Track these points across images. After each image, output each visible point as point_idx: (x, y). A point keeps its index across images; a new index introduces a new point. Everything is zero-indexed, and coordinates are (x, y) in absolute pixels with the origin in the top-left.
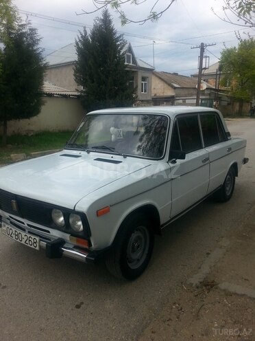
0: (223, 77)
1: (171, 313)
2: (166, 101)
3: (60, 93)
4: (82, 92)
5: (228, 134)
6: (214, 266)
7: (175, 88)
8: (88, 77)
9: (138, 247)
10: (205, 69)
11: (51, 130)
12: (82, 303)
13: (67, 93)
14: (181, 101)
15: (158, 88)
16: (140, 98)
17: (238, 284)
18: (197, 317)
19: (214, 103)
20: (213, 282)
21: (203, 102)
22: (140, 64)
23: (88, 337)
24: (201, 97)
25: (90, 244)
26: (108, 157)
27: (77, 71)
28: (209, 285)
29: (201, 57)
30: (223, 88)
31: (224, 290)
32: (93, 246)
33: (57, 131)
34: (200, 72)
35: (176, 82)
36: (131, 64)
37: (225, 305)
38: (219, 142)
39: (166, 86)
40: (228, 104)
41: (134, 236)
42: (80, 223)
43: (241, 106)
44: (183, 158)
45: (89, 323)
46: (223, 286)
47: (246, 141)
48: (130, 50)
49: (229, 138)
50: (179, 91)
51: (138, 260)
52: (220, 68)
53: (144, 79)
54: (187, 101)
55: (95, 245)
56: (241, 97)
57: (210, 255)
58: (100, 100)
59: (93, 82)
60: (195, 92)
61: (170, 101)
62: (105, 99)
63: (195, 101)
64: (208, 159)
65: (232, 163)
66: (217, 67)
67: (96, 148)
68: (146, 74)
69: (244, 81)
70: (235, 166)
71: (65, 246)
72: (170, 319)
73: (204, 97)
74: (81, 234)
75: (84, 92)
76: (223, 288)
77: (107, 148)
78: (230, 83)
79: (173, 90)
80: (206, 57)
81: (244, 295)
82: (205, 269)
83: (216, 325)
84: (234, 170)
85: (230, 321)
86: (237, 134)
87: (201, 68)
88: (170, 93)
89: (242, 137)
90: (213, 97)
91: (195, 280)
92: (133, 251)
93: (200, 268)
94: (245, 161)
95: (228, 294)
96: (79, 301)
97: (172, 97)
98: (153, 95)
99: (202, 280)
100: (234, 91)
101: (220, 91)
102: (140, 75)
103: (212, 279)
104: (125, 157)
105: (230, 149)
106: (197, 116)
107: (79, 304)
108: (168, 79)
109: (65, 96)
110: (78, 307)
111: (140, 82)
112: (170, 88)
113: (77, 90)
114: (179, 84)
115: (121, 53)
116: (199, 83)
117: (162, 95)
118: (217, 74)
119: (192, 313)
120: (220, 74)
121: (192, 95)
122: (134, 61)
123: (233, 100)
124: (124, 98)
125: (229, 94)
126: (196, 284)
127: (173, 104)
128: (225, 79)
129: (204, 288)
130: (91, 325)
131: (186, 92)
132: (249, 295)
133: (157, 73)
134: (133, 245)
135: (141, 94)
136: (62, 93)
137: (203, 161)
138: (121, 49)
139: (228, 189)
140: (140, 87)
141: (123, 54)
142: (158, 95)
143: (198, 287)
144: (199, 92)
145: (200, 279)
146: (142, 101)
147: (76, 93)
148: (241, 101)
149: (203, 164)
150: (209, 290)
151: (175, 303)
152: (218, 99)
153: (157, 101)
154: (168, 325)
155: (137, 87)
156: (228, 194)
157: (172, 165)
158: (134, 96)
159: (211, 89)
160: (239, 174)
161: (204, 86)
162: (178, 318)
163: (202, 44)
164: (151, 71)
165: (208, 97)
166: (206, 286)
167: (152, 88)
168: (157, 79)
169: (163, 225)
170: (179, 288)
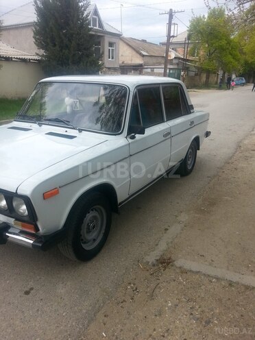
0: (191, 46)
1: (125, 293)
2: (134, 70)
3: (18, 57)
4: (43, 56)
5: (192, 107)
6: (172, 242)
7: (143, 56)
8: (49, 40)
9: (94, 227)
10: (173, 37)
11: (9, 98)
12: (32, 289)
13: (26, 57)
14: (149, 70)
15: (126, 55)
16: (107, 65)
17: (194, 261)
18: (152, 297)
19: (182, 73)
20: (170, 259)
21: (171, 71)
22: (107, 28)
23: (35, 326)
24: (169, 66)
25: (37, 229)
26: (61, 130)
27: (36, 33)
28: (165, 262)
29: (170, 24)
30: (191, 58)
31: (180, 268)
32: (41, 231)
33: (17, 99)
34: (168, 40)
35: (144, 50)
36: (97, 28)
37: (180, 283)
38: (182, 116)
39: (134, 53)
40: (196, 75)
41: (89, 216)
42: (24, 207)
43: (208, 78)
44: (143, 132)
45: (38, 310)
46: (178, 263)
47: (208, 114)
48: (96, 12)
49: (192, 111)
50: (147, 59)
51: (94, 240)
52: (189, 37)
53: (111, 44)
54: (156, 70)
55: (43, 229)
56: (208, 67)
57: (168, 231)
58: (62, 66)
59: (55, 45)
60: (163, 61)
61: (138, 69)
62: (69, 65)
63: (162, 71)
64: (169, 133)
65: (194, 137)
66: (186, 36)
67: (50, 120)
68: (113, 40)
69: (212, 51)
70: (197, 140)
71: (10, 231)
72: (124, 301)
73: (172, 67)
74: (26, 219)
75: (45, 57)
76: (178, 266)
77: (62, 121)
78: (198, 53)
79: (141, 58)
80: (174, 24)
81: (199, 272)
82: (163, 246)
83: (170, 305)
84: (196, 143)
85: (184, 300)
86: (201, 106)
87: (169, 36)
88: (138, 61)
89: (205, 110)
90: (181, 67)
91: (152, 258)
92: (89, 231)
93: (157, 245)
94: (208, 134)
95: (184, 272)
96: (29, 287)
97: (141, 66)
98: (121, 62)
99: (158, 258)
100: (201, 62)
101: (188, 60)
102: (107, 40)
103: (169, 256)
104: (80, 131)
105: (192, 123)
106: (159, 88)
107: (28, 290)
108: (136, 46)
109: (24, 61)
110: (27, 293)
111: (107, 48)
112: (139, 56)
113: (37, 54)
114: (147, 52)
115: (85, 15)
116: (167, 52)
117: (130, 62)
118: (185, 43)
119: (147, 293)
120: (188, 43)
121: (160, 64)
122: (101, 25)
123: (201, 70)
124: (88, 64)
125: (197, 64)
126: (153, 263)
127: (141, 73)
128: (194, 49)
129: (160, 265)
130: (39, 313)
131: (154, 60)
132: (204, 272)
133: (125, 39)
134: (88, 226)
135: (107, 61)
136: (21, 57)
137: (165, 136)
138: (85, 10)
139: (189, 162)
140: (106, 53)
141: (87, 16)
142: (125, 62)
143: (154, 265)
144: (166, 61)
145: (157, 256)
146: (109, 68)
147: (36, 58)
148: (208, 72)
149: (164, 138)
150: (165, 268)
151: (130, 284)
152: (186, 69)
153: (125, 69)
154: (122, 307)
155: (103, 53)
156: (189, 168)
157: (130, 141)
158: (100, 62)
159: (179, 58)
160: (200, 147)
161: (172, 55)
162: (132, 299)
163: (171, 10)
164: (118, 36)
165: (176, 67)
166: (162, 263)
167: (120, 55)
168: (125, 45)
169: (120, 204)
170: (135, 267)
